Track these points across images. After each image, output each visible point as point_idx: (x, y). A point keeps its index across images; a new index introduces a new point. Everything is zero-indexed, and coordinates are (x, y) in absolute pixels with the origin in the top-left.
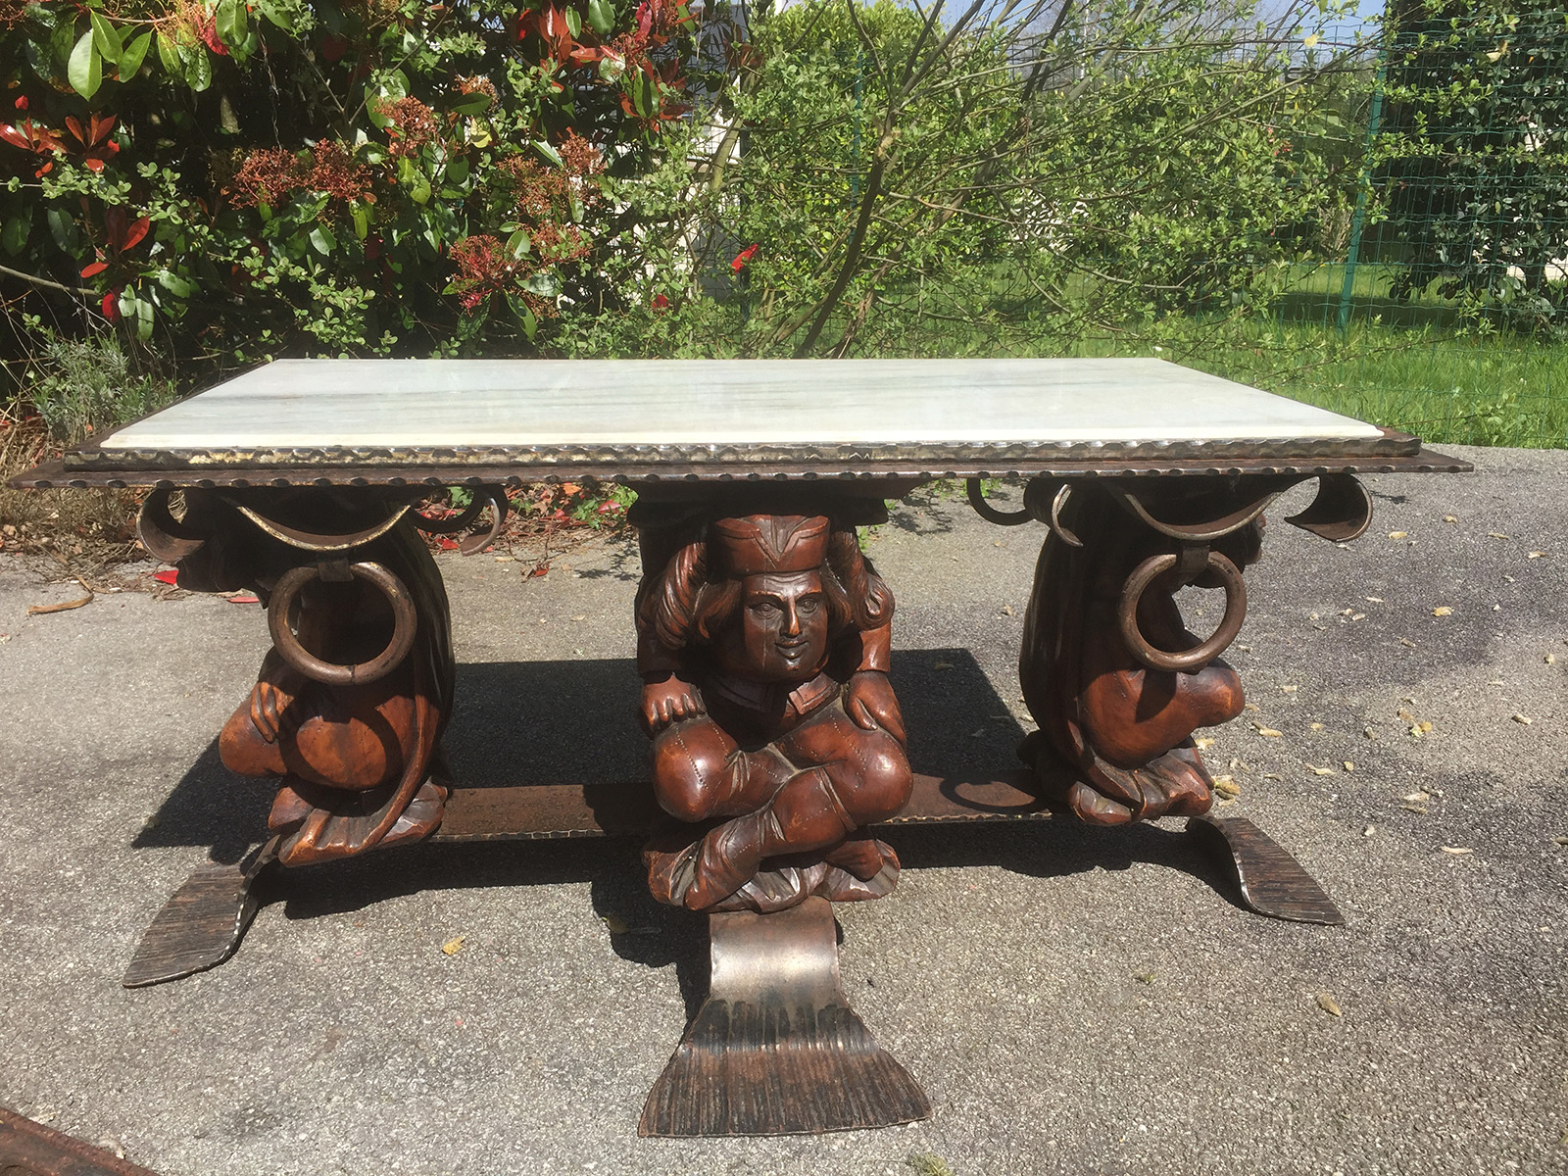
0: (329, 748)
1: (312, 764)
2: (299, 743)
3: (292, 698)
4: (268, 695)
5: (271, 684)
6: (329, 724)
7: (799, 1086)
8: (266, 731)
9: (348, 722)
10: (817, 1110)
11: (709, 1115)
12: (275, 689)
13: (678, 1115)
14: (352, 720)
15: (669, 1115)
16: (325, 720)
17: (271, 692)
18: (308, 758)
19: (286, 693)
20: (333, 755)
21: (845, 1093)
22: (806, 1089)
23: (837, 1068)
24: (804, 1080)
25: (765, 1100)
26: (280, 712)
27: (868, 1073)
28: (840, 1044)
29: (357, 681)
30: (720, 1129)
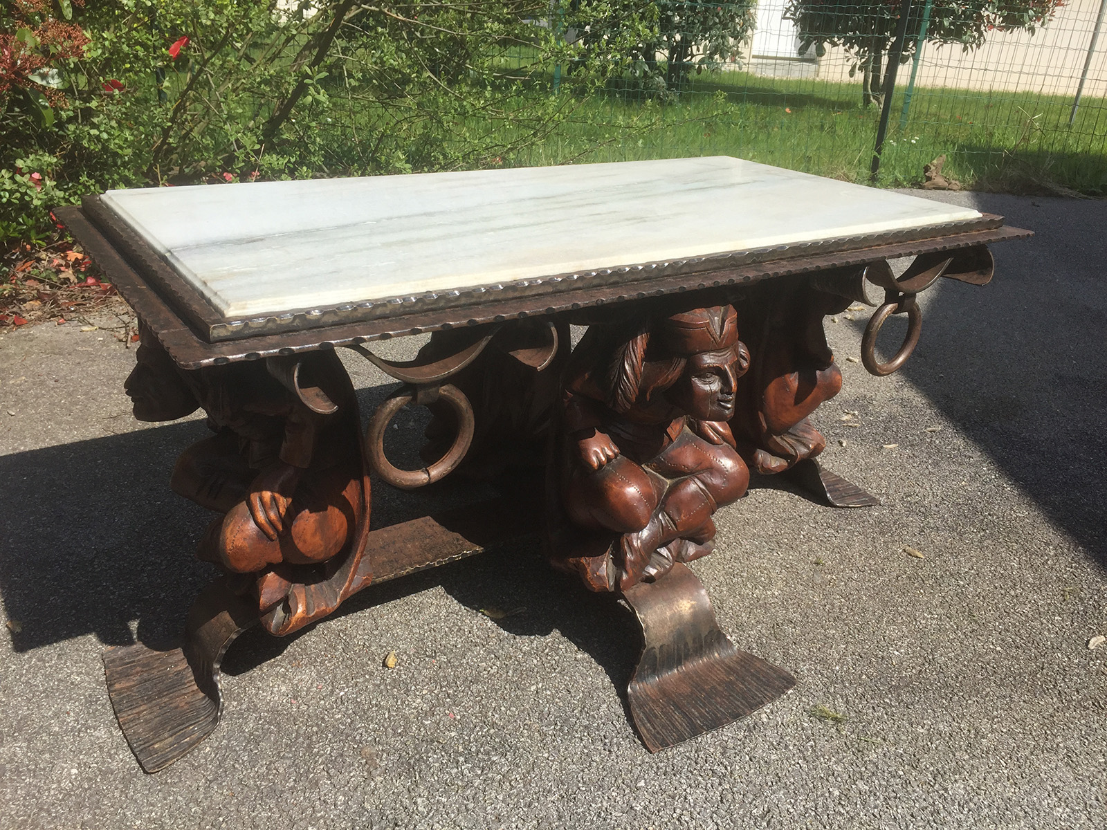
0: (314, 535)
1: (302, 550)
2: (294, 536)
3: (290, 500)
4: (271, 501)
5: (272, 491)
6: (314, 515)
7: (714, 687)
8: (271, 532)
9: (326, 510)
10: (738, 701)
11: (681, 725)
12: (277, 495)
13: (664, 731)
14: (330, 508)
15: (658, 733)
16: (311, 513)
17: (273, 499)
18: (300, 545)
19: (285, 497)
20: (317, 539)
21: (743, 684)
22: (720, 689)
23: (725, 670)
24: (715, 684)
25: (704, 704)
26: (283, 514)
27: (742, 666)
28: (716, 655)
29: (433, 481)
30: (695, 732)
